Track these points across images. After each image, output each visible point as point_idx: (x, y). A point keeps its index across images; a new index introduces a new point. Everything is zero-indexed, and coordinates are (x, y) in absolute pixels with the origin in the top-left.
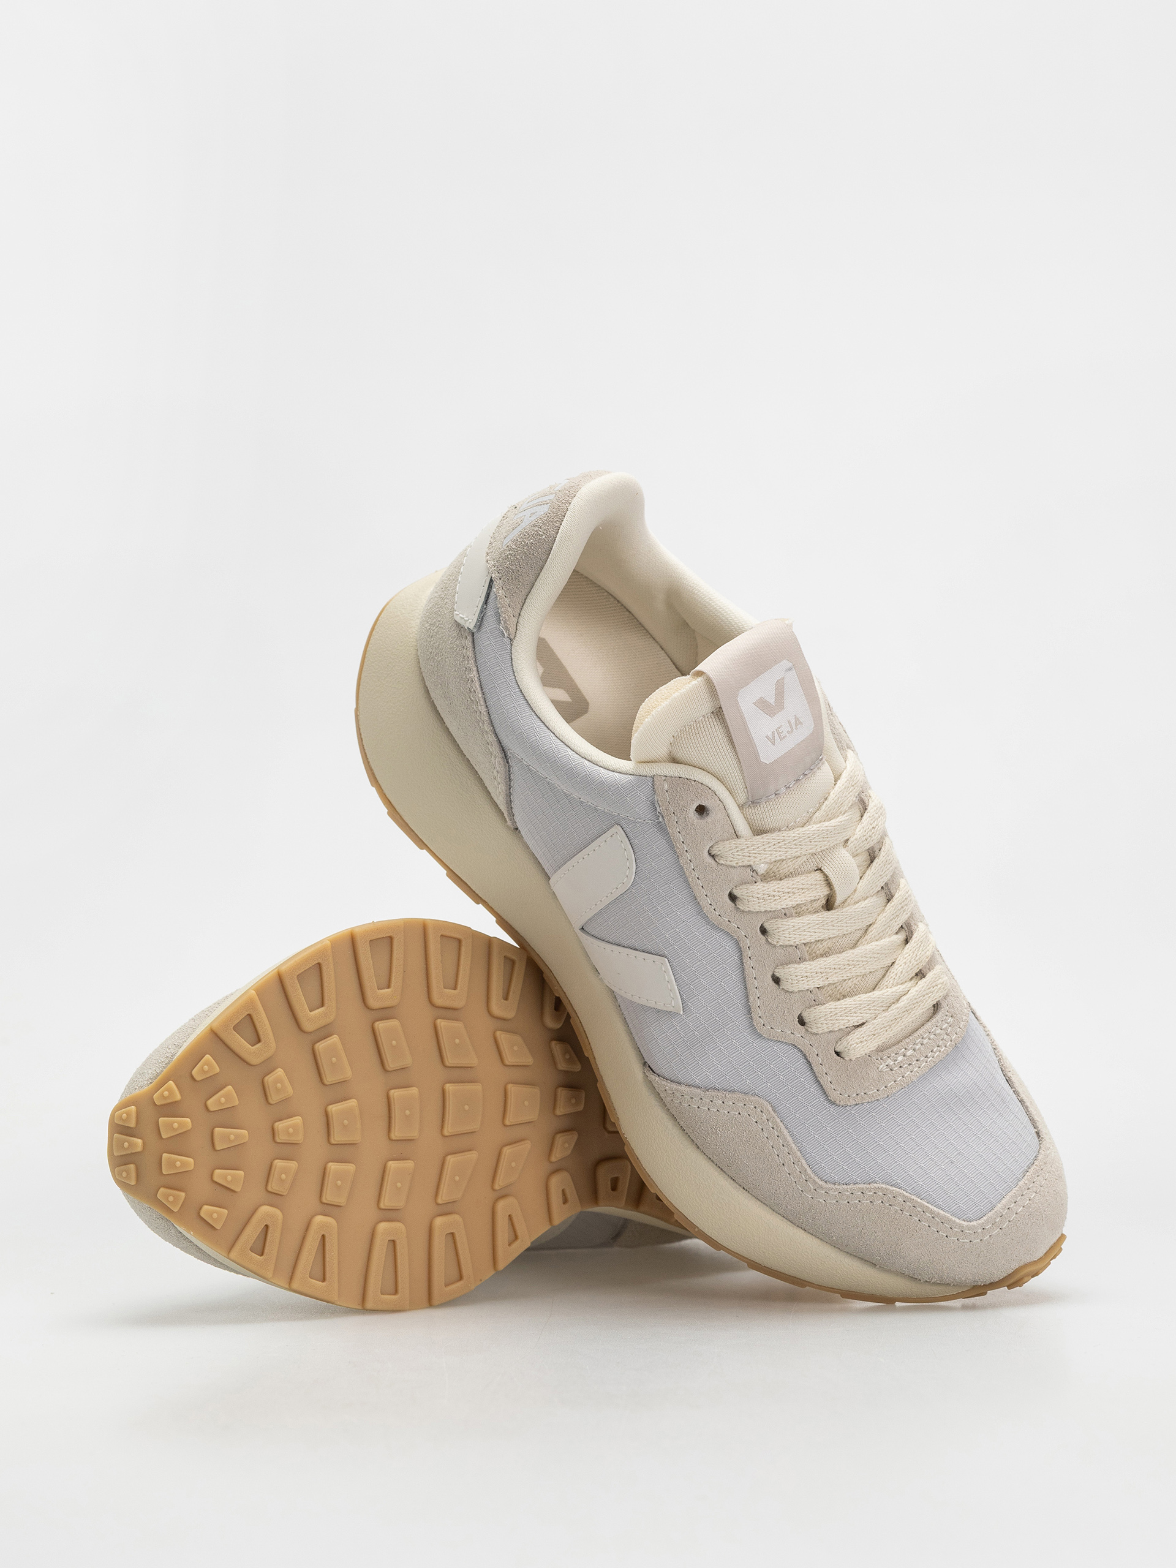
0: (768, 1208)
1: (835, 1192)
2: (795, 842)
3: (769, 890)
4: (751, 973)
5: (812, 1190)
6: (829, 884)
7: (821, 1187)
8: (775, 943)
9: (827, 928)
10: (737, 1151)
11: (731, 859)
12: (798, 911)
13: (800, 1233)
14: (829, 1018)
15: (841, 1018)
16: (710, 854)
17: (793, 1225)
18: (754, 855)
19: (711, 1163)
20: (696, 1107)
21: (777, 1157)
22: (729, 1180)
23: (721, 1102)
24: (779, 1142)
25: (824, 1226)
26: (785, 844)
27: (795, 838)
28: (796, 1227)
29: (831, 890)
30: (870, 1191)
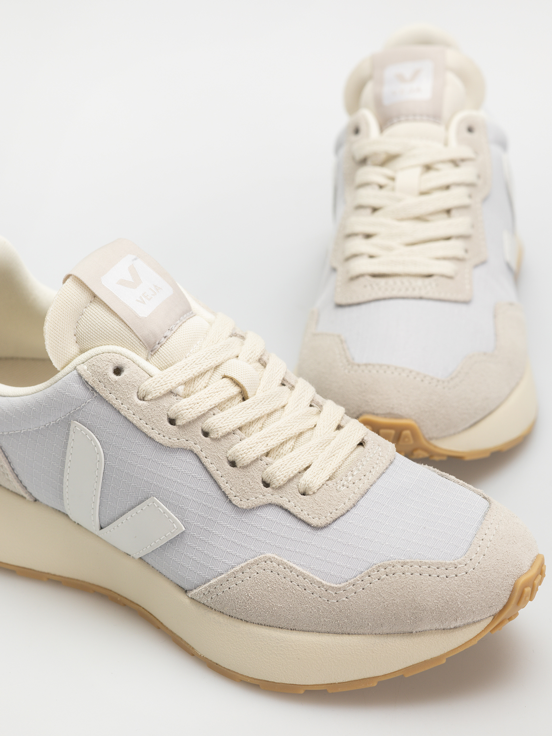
0: (314, 633)
1: (350, 586)
2: (195, 363)
3: (192, 400)
4: (212, 468)
5: (334, 595)
6: (237, 384)
7: (340, 589)
8: (217, 436)
9: (249, 412)
10: (270, 601)
11: (155, 392)
12: (220, 406)
13: (346, 639)
14: (282, 470)
15: (291, 466)
16: (140, 399)
17: (338, 635)
18: (169, 382)
19: (261, 626)
20: (228, 589)
21: (298, 586)
22: (278, 629)
23: (241, 573)
24: (294, 575)
25: (357, 618)
26: (189, 367)
27: (194, 360)
28: (341, 635)
29: (241, 387)
30: (374, 571)
